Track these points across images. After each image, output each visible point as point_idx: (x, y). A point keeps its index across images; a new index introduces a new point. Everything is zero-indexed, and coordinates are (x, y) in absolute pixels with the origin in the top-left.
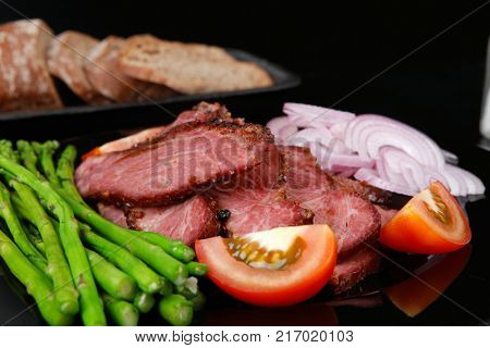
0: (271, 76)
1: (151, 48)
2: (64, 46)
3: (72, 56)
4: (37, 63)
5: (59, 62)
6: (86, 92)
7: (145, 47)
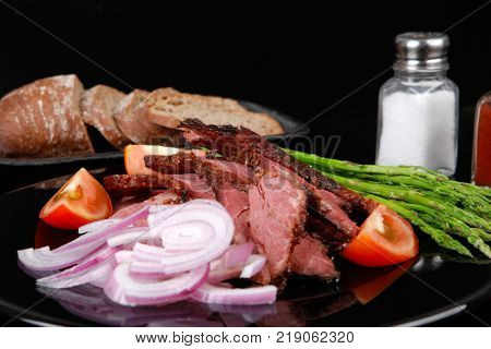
0: (281, 124)
1: (175, 99)
2: (97, 97)
3: (104, 106)
4: (75, 113)
5: (92, 113)
6: (117, 139)
7: (169, 99)
